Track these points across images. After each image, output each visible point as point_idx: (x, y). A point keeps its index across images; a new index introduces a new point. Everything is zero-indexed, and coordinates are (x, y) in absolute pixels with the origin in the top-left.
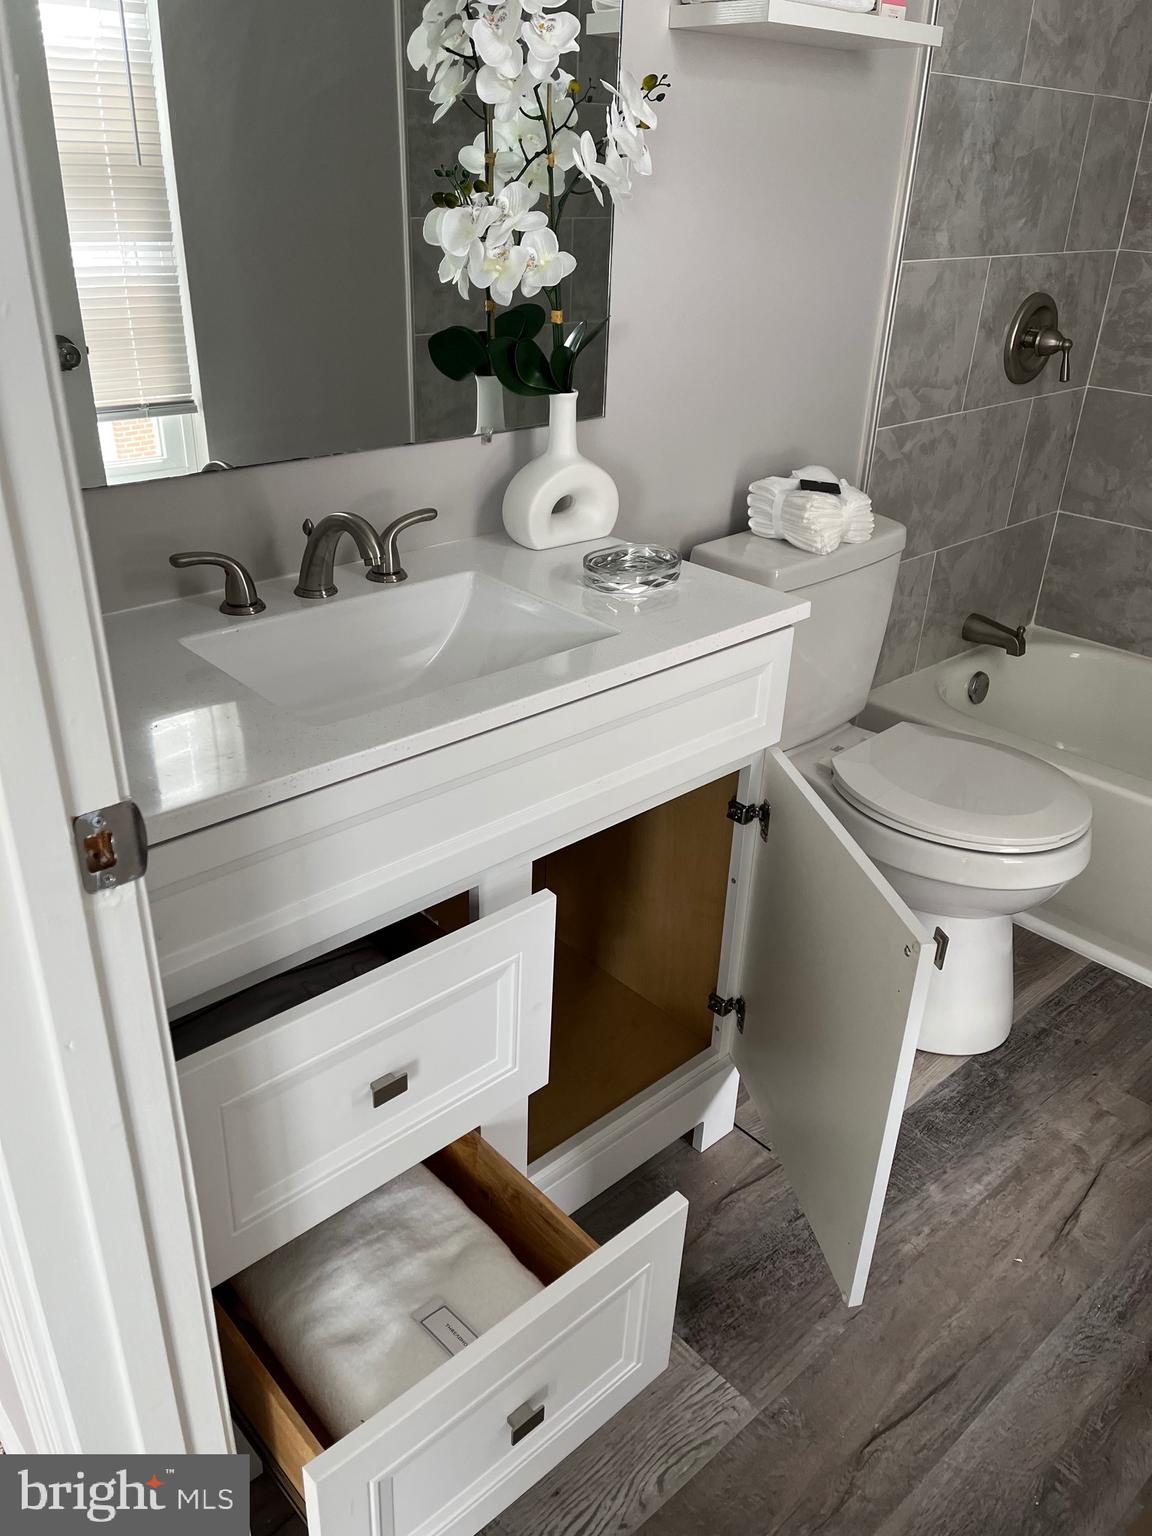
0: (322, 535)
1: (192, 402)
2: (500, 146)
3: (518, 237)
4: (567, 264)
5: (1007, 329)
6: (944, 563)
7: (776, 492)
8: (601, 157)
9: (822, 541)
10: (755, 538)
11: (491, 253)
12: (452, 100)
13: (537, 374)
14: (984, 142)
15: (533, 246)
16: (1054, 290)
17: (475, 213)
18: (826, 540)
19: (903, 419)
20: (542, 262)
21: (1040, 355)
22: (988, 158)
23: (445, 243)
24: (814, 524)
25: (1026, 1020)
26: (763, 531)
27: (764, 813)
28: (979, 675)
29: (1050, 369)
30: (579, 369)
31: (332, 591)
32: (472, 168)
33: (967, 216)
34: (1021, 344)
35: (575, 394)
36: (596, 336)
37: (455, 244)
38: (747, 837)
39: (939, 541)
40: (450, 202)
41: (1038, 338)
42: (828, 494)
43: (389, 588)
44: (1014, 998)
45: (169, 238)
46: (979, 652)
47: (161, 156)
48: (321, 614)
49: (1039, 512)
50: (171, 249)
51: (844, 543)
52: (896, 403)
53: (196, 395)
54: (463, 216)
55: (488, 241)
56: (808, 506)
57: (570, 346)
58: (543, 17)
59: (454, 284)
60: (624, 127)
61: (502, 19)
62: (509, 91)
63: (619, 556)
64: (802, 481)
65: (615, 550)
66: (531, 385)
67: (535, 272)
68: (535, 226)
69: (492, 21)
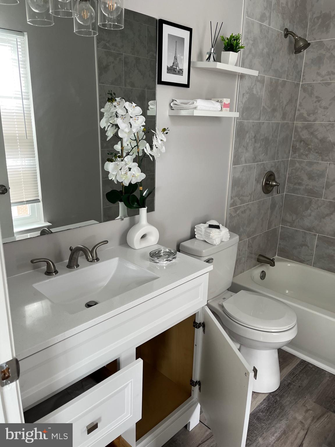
0: (75, 252)
1: (39, 200)
2: (125, 145)
3: (130, 169)
4: (143, 176)
5: (262, 180)
6: (251, 242)
7: (202, 228)
8: (151, 147)
10: (197, 240)
11: (123, 173)
12: (112, 135)
13: (136, 203)
14: (252, 136)
15: (134, 171)
16: (273, 170)
17: (118, 163)
18: (217, 242)
19: (236, 205)
20: (137, 175)
21: (272, 187)
22: (253, 140)
23: (110, 171)
24: (213, 237)
25: (284, 380)
26: (200, 238)
27: (203, 325)
28: (263, 272)
29: (275, 189)
30: (147, 201)
31: (78, 266)
32: (117, 150)
33: (248, 155)
34: (266, 184)
35: (147, 208)
36: (152, 192)
37: (113, 170)
38: (199, 332)
39: (249, 236)
40: (112, 161)
41: (271, 182)
42: (216, 229)
43: (94, 264)
44: (280, 372)
45: (34, 157)
46: (262, 265)
47: (33, 136)
48: (75, 273)
49: (275, 226)
50: (35, 160)
51: (222, 242)
52: (234, 201)
53: (40, 198)
54: (115, 164)
55: (122, 170)
56: (211, 232)
57: (145, 195)
58: (136, 117)
59: (113, 180)
60: (157, 141)
61: (125, 118)
62: (127, 135)
63: (160, 251)
64: (209, 225)
65: (159, 250)
66: (135, 206)
67: (135, 178)
68: (135, 166)
69: (122, 118)
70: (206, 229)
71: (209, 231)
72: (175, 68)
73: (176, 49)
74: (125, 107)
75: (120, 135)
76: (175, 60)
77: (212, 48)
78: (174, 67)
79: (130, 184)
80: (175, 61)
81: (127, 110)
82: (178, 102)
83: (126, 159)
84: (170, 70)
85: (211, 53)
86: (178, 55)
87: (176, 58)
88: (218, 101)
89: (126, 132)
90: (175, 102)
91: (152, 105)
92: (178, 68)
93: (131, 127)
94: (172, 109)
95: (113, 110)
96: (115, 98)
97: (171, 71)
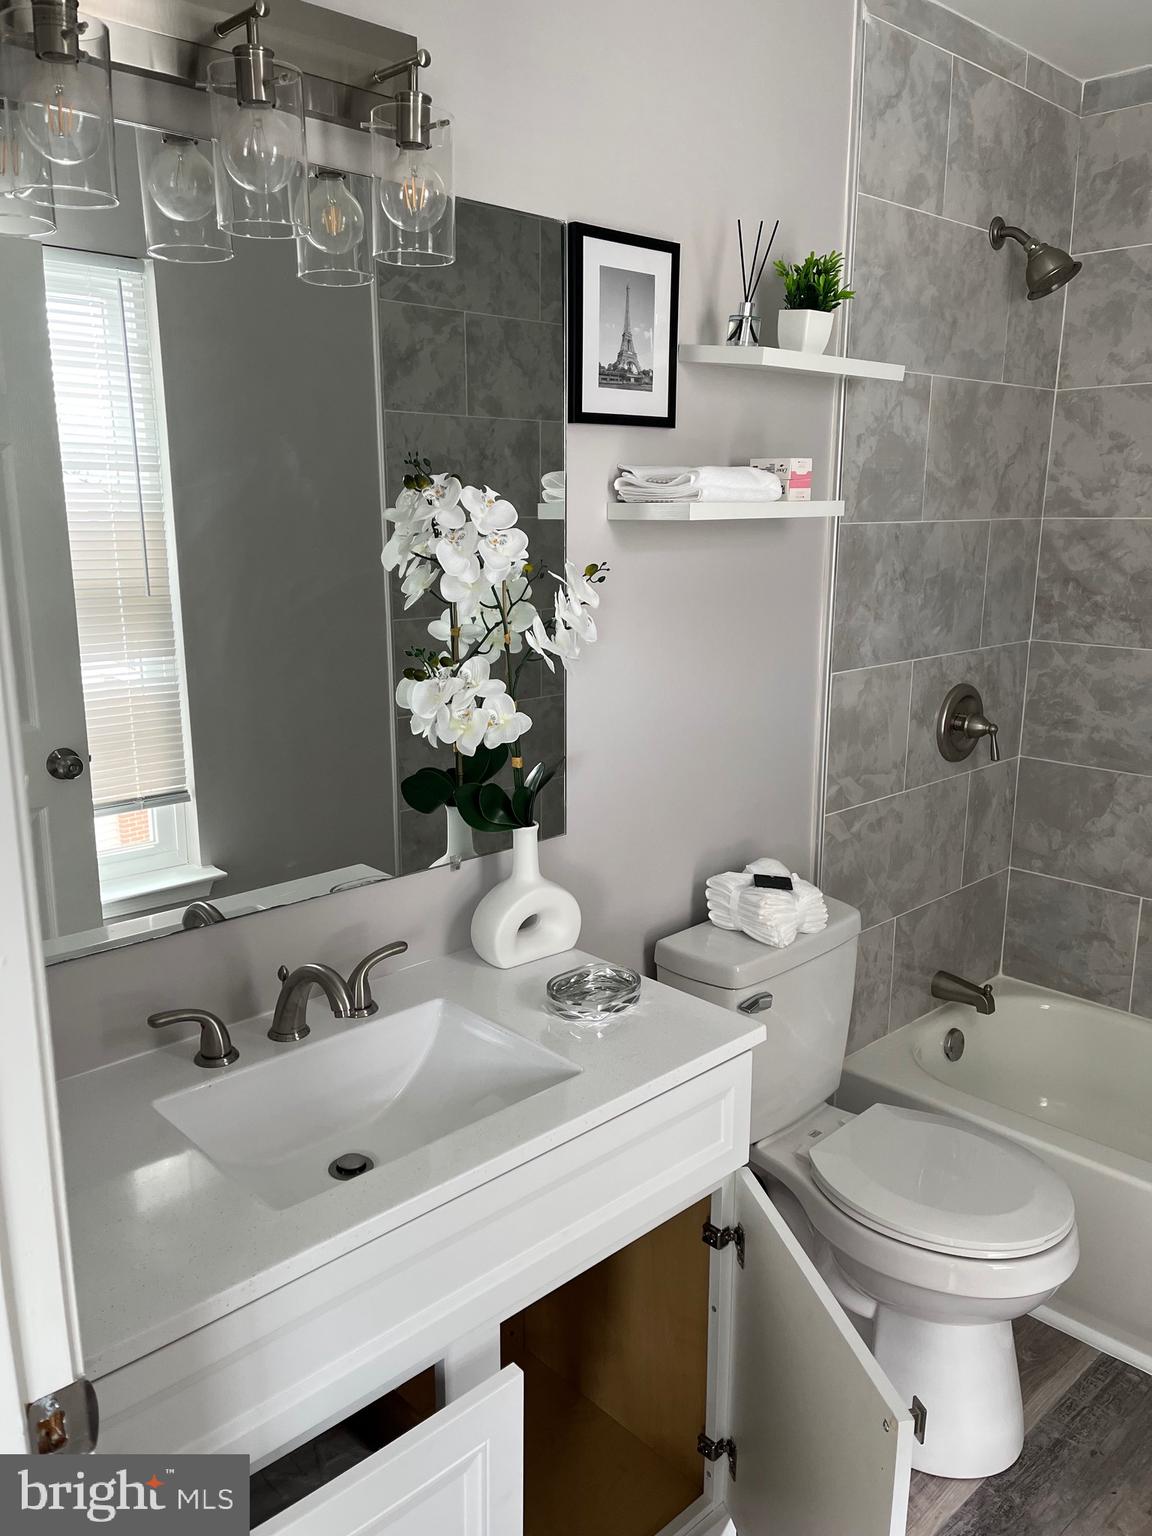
0: (295, 984)
1: (186, 791)
2: (463, 620)
3: (480, 702)
4: (524, 723)
5: (937, 716)
6: (906, 929)
7: (732, 888)
8: (550, 628)
9: (779, 935)
10: (715, 929)
11: (456, 715)
12: (421, 592)
13: (501, 813)
14: (894, 571)
15: (494, 708)
16: (975, 680)
17: (441, 684)
18: (783, 935)
19: (848, 804)
20: (502, 722)
21: (970, 737)
22: (900, 584)
23: (415, 709)
24: (769, 920)
25: (1039, 1430)
26: (723, 923)
27: (738, 1236)
28: (953, 1031)
29: (982, 744)
30: (540, 802)
31: (305, 1031)
32: (439, 636)
33: (882, 632)
34: (950, 728)
35: (537, 826)
36: (555, 774)
37: (423, 709)
38: (724, 1261)
39: (897, 908)
40: (419, 676)
41: (966, 723)
42: (780, 891)
43: (361, 1024)
44: (1024, 1403)
45: (172, 653)
46: (949, 1009)
47: (168, 587)
48: (298, 1057)
49: (991, 871)
50: (174, 661)
51: (800, 934)
52: (840, 791)
53: (190, 786)
54: (431, 686)
55: (453, 705)
56: (762, 904)
57: (530, 786)
58: (496, 534)
59: (424, 736)
60: (570, 609)
61: (461, 538)
62: (469, 592)
63: (582, 976)
64: (755, 876)
65: (578, 972)
66: (496, 821)
67: (496, 730)
68: (495, 692)
69: (453, 539)
70: (742, 893)
71: (754, 899)
72: (626, 367)
73: (627, 312)
74: (460, 504)
75: (446, 592)
76: (626, 343)
77: (746, 301)
78: (621, 366)
79: (481, 748)
80: (625, 348)
81: (467, 513)
82: (639, 475)
83: (466, 668)
84: (608, 375)
85: (743, 317)
86: (636, 329)
87: (627, 339)
88: (770, 469)
89: (465, 585)
90: (629, 475)
91: (553, 485)
92: (634, 370)
93: (482, 567)
94: (619, 497)
95: (423, 514)
96: (428, 475)
97: (611, 380)
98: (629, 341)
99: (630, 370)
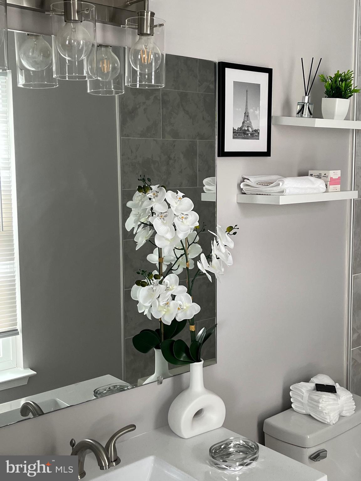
0: (80, 450)
1: (17, 330)
3: (173, 297)
4: (196, 309)
7: (304, 391)
8: (209, 258)
9: (330, 418)
10: (295, 413)
11: (161, 304)
12: (144, 241)
13: (184, 355)
15: (181, 300)
17: (154, 288)
18: (332, 418)
20: (185, 308)
23: (141, 300)
24: (325, 410)
26: (299, 410)
30: (204, 350)
31: (83, 475)
35: (202, 362)
36: (211, 335)
37: (145, 300)
40: (143, 285)
42: (330, 393)
43: (113, 470)
45: (13, 260)
51: (341, 417)
52: (359, 336)
53: (19, 327)
54: (149, 289)
55: (160, 299)
56: (321, 401)
57: (199, 340)
58: (183, 214)
59: (145, 314)
60: (219, 250)
61: (165, 216)
62: (169, 242)
63: (227, 445)
64: (316, 384)
65: (225, 442)
66: (182, 359)
67: (182, 312)
68: (181, 292)
69: (162, 217)
70: (310, 394)
71: (316, 398)
72: (246, 129)
73: (247, 102)
74: (165, 200)
75: (157, 242)
76: (246, 117)
77: (306, 95)
78: (244, 128)
79: (174, 321)
80: (246, 119)
81: (169, 205)
82: (253, 181)
83: (167, 280)
84: (237, 133)
85: (304, 103)
87: (247, 115)
88: (319, 177)
89: (167, 239)
90: (248, 181)
91: (209, 184)
92: (250, 129)
93: (176, 230)
94: (242, 191)
95: (147, 205)
96: (149, 186)
97: (239, 135)
98: (248, 116)
99: (248, 130)
